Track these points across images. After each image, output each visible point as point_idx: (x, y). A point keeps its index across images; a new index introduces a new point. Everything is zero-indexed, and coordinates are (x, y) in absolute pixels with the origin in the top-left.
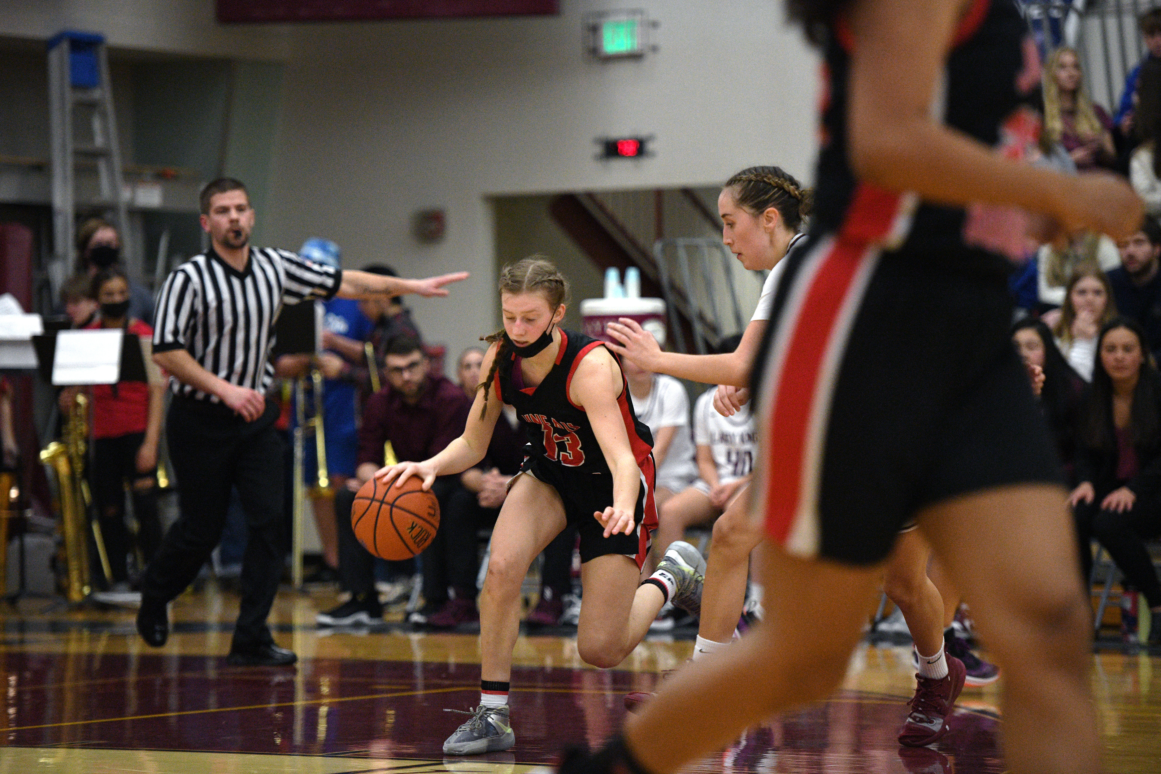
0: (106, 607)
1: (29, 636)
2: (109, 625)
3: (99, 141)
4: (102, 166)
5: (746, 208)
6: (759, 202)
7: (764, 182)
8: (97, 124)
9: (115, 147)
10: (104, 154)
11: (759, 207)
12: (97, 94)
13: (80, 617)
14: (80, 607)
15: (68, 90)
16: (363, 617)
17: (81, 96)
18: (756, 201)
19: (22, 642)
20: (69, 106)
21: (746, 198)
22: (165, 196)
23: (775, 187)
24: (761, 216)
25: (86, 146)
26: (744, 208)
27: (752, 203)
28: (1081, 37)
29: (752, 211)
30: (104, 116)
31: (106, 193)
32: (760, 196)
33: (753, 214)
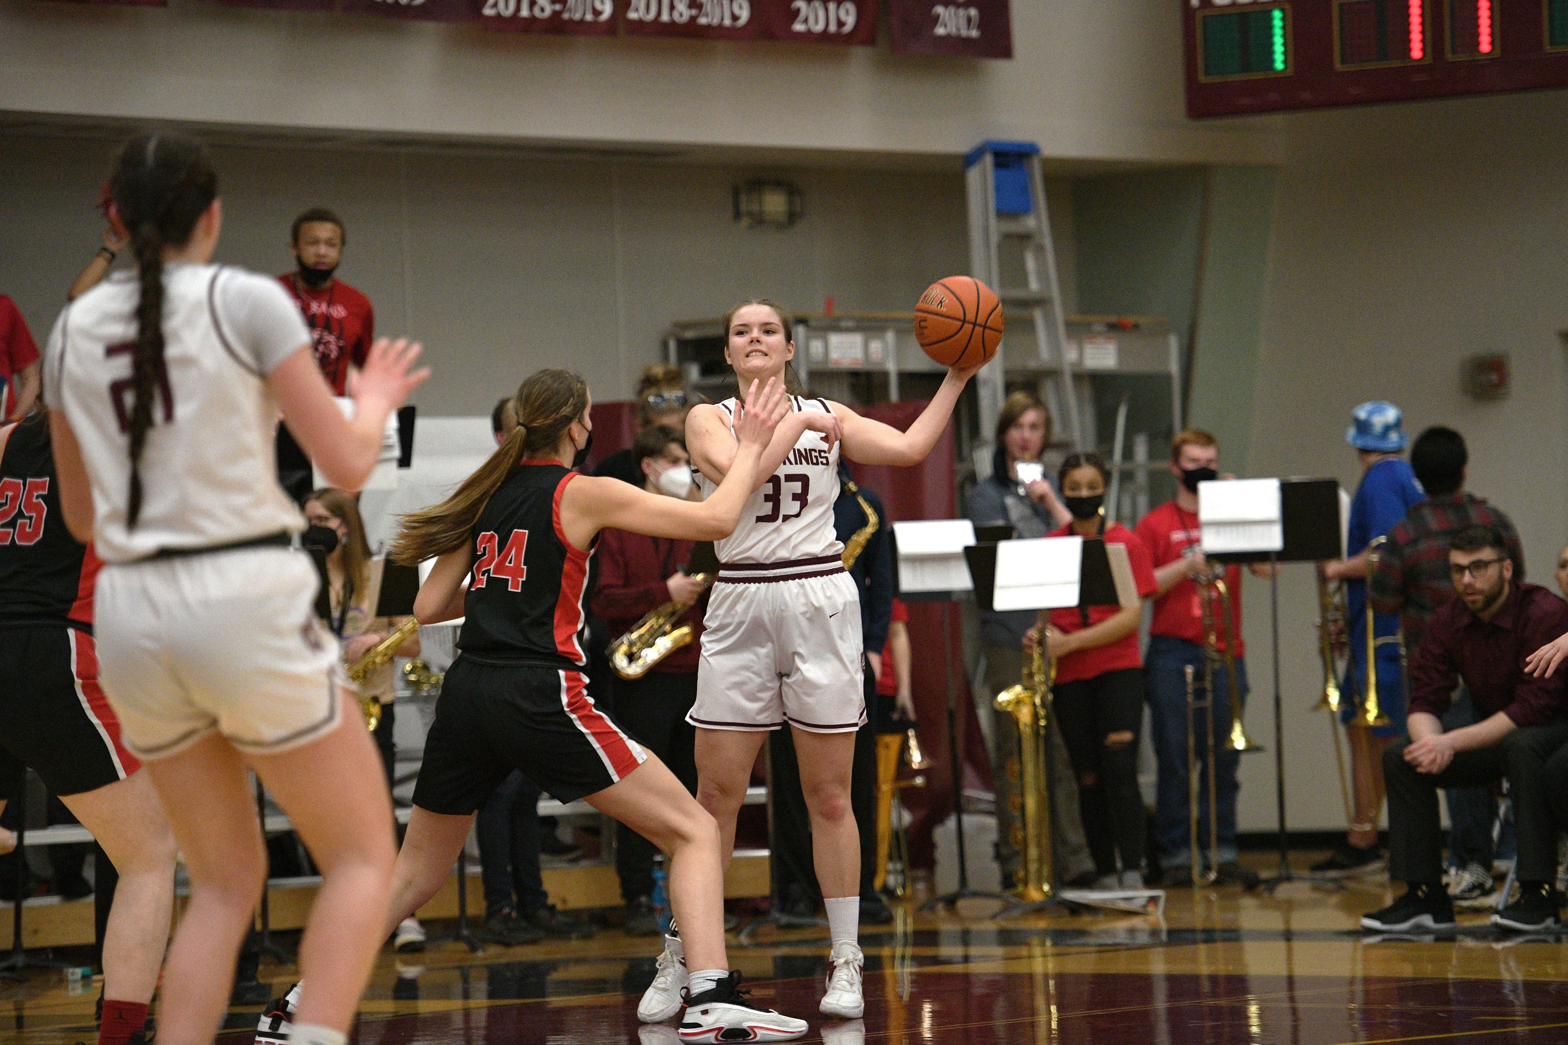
0: (1076, 909)
1: (974, 951)
2: (1081, 933)
3: (1034, 285)
4: (1038, 316)
8: (1031, 264)
9: (1055, 292)
10: (1041, 302)
12: (1030, 222)
13: (1042, 924)
14: (1039, 910)
15: (993, 222)
16: (1427, 920)
17: (1012, 227)
19: (966, 959)
20: (994, 239)
22: (1121, 353)
25: (1018, 293)
30: (1040, 249)
31: (1045, 355)
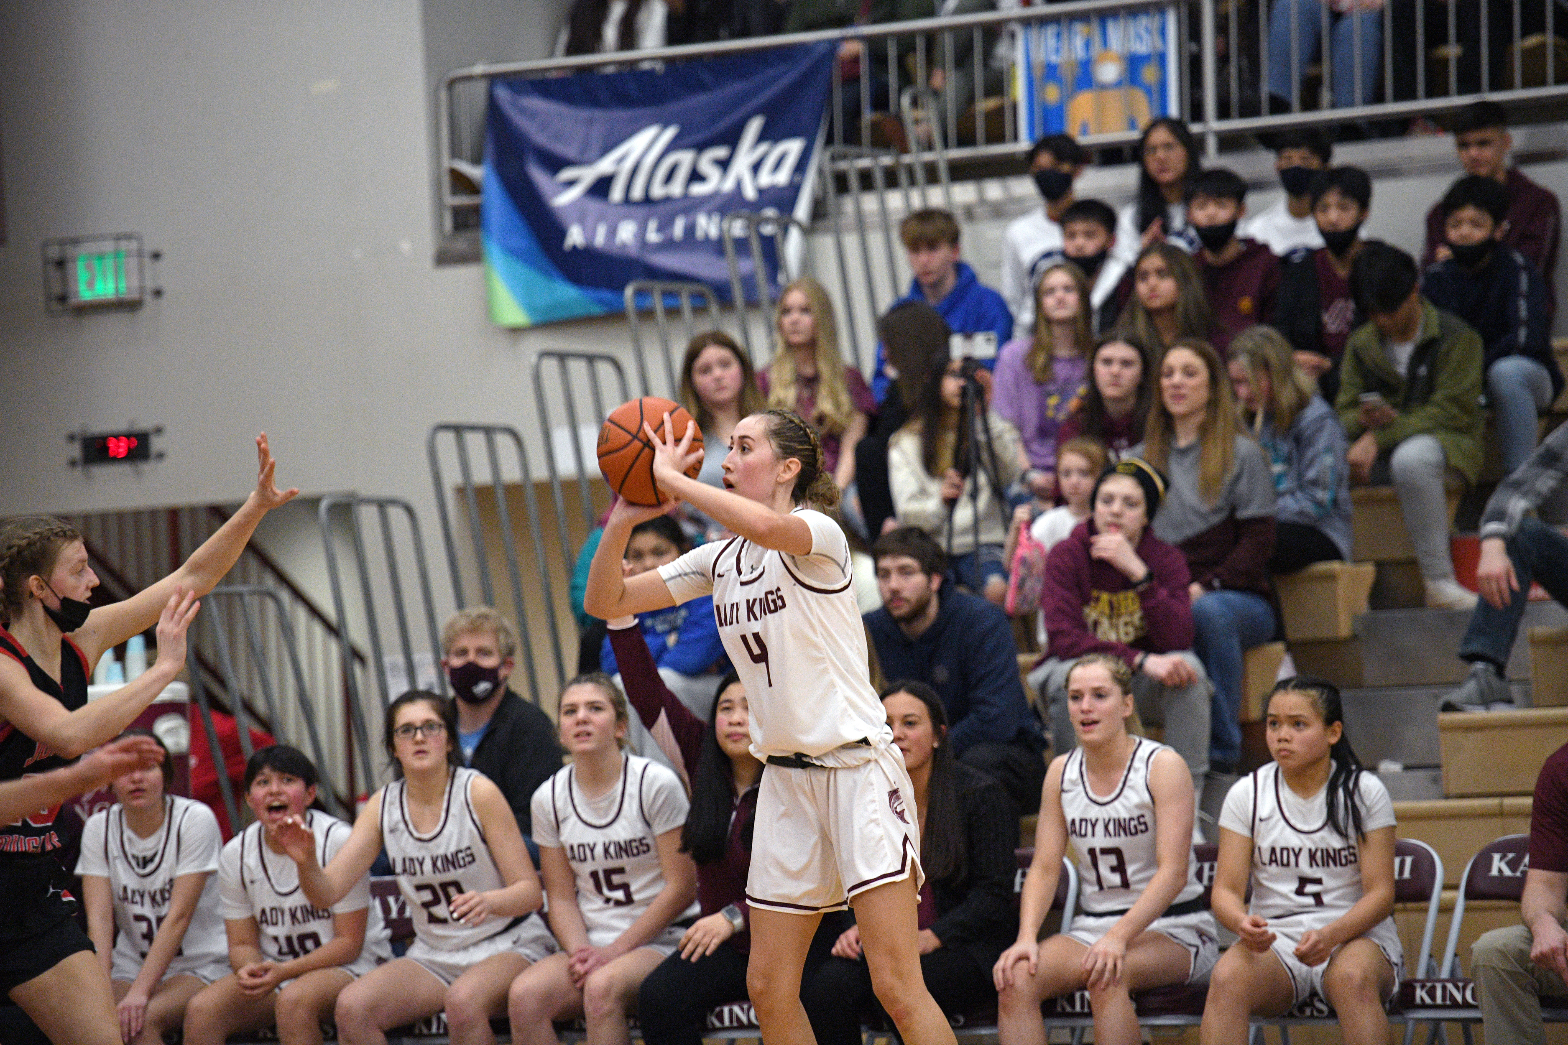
5: (774, 444)
6: (790, 447)
7: (805, 431)
11: (787, 452)
18: (787, 443)
21: (779, 434)
23: (810, 444)
24: (781, 462)
26: (772, 442)
27: (782, 442)
28: (808, 262)
29: (778, 450)
32: (794, 442)
33: (776, 453)
